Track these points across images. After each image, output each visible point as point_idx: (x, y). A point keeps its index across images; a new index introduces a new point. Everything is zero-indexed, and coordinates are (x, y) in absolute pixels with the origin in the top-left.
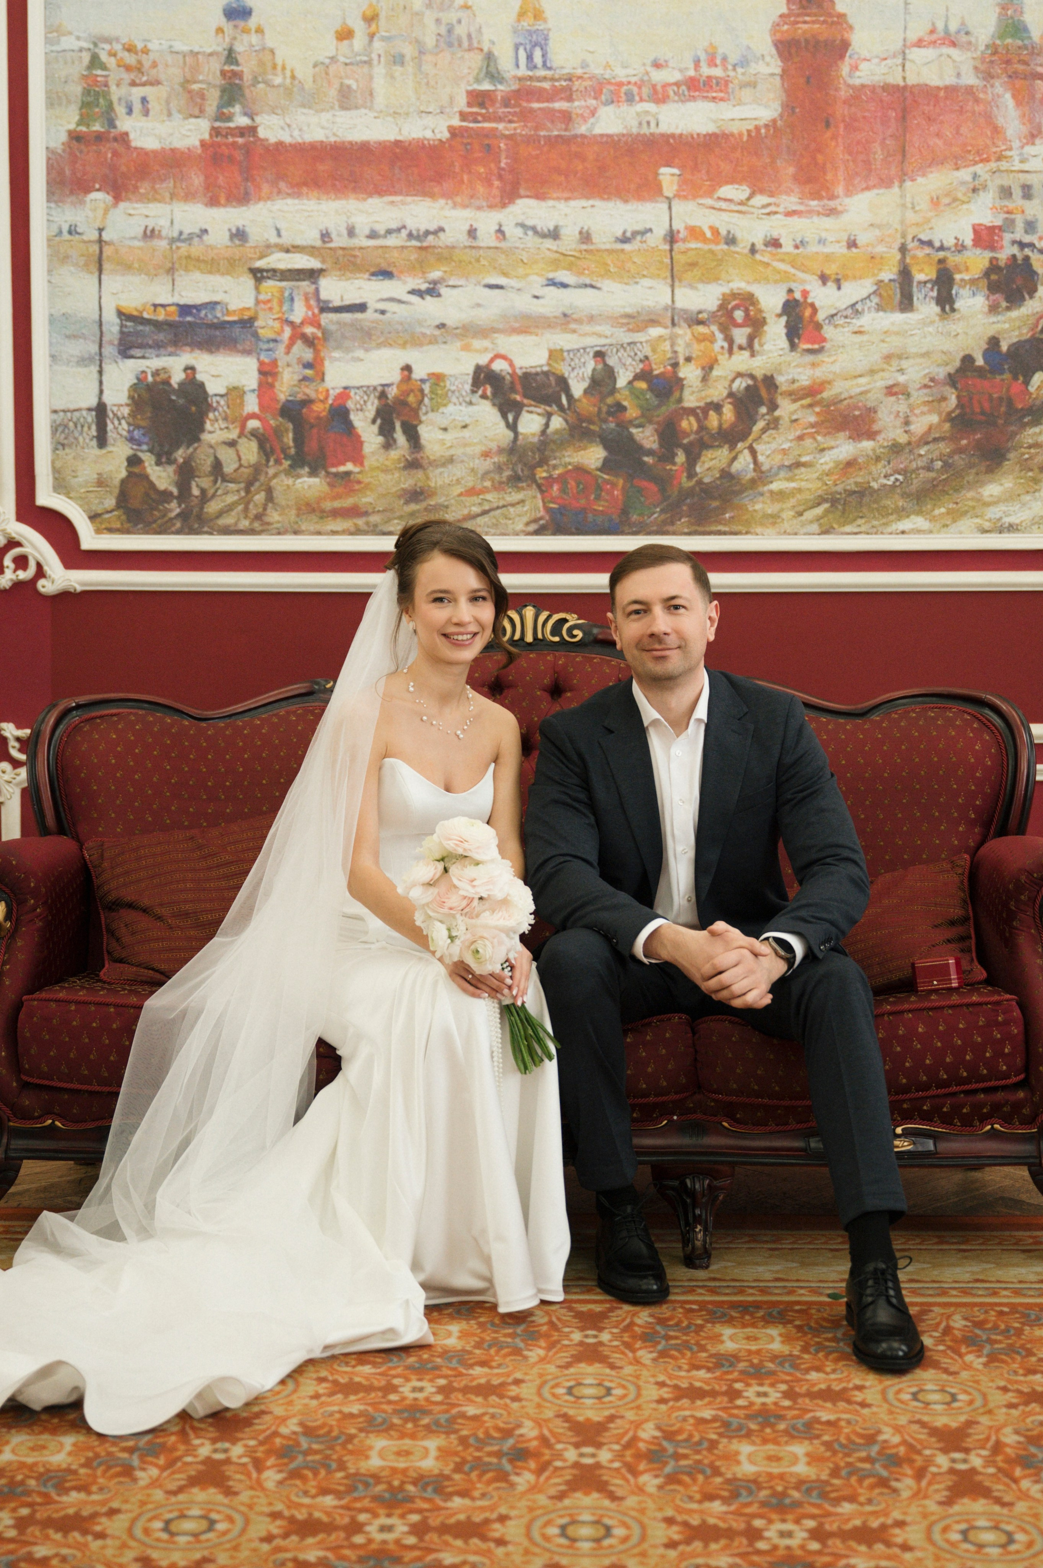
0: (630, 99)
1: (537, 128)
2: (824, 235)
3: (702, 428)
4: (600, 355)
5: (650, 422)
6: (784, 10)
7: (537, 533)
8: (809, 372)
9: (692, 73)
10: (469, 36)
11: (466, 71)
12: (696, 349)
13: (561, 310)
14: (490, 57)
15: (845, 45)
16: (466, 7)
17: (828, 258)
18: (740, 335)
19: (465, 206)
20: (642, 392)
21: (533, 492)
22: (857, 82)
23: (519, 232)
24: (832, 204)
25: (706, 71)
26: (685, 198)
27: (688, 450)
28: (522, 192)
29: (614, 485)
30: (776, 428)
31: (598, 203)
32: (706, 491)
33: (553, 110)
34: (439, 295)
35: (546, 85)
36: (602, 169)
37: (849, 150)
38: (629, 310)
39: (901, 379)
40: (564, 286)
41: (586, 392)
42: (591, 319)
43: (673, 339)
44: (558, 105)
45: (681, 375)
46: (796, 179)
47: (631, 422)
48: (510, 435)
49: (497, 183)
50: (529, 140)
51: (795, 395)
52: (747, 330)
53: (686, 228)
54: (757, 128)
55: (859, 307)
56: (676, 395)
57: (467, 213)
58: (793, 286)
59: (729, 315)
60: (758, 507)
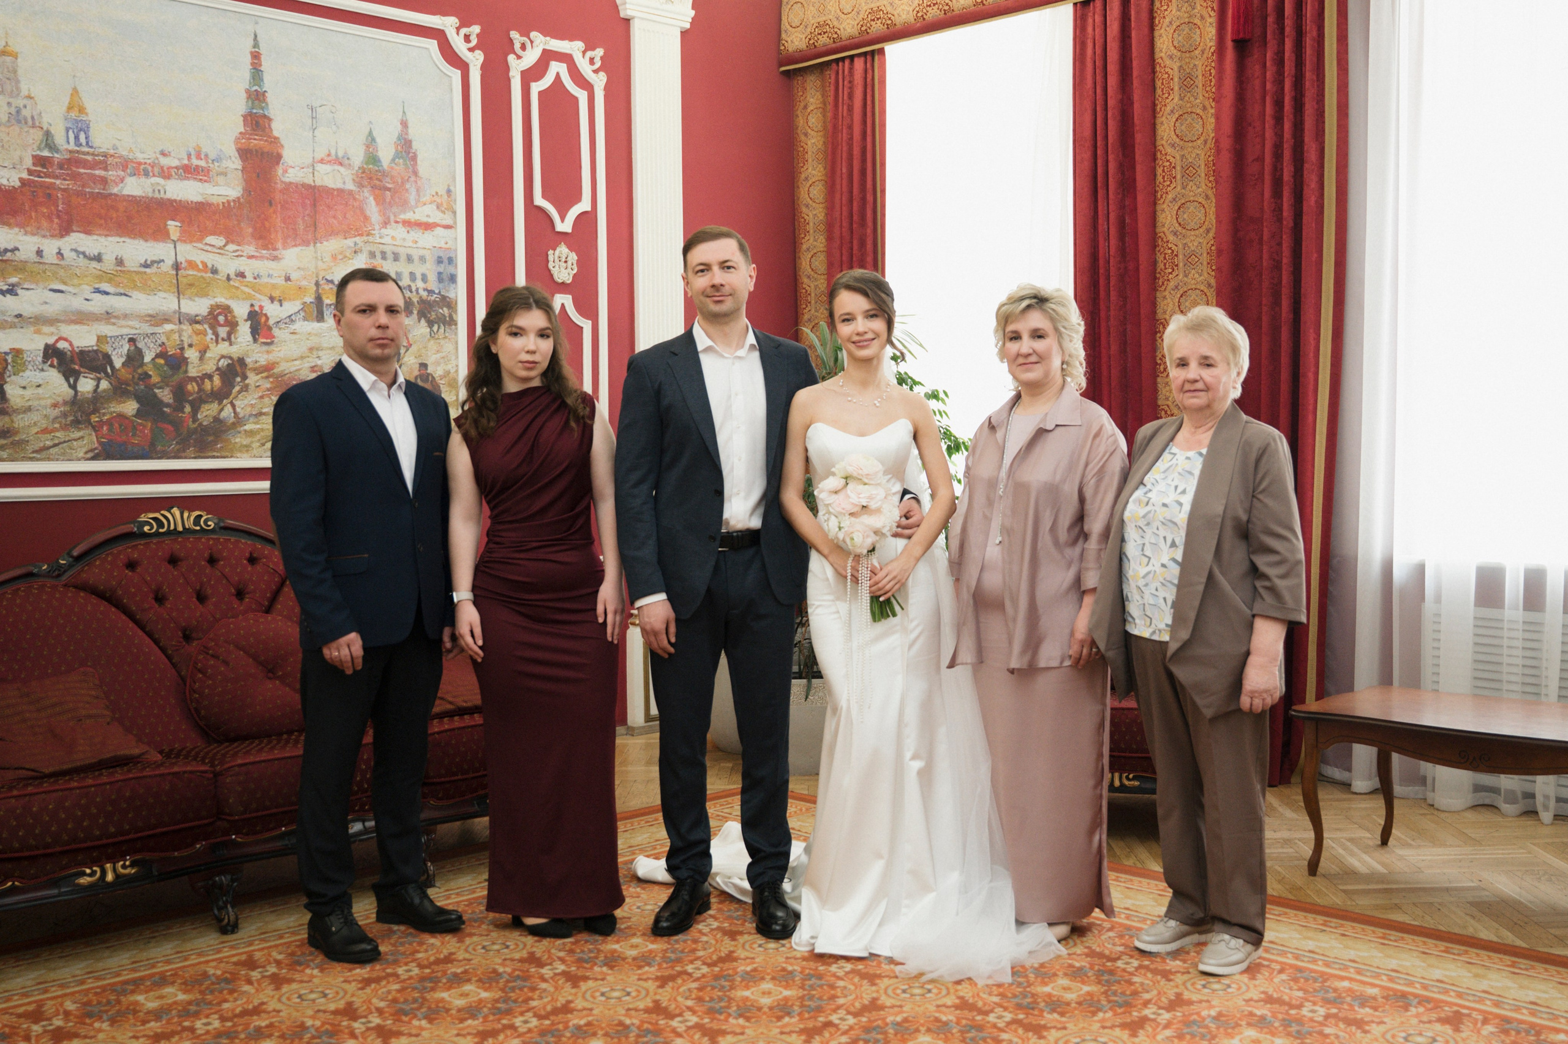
0: (146, 174)
1: (83, 186)
2: (271, 272)
3: (200, 390)
4: (132, 340)
5: (167, 385)
6: (243, 130)
7: (93, 458)
8: (266, 356)
9: (186, 162)
10: (33, 118)
11: (31, 141)
12: (195, 340)
13: (105, 309)
14: (48, 134)
15: (279, 157)
16: (29, 97)
17: (274, 286)
18: (223, 332)
19: (33, 234)
20: (161, 365)
21: (90, 431)
22: (287, 180)
23: (73, 255)
24: (275, 253)
25: (195, 162)
26: (185, 242)
27: (192, 403)
28: (75, 228)
29: (145, 427)
30: (246, 391)
31: (127, 240)
32: (204, 430)
33: (94, 175)
34: (16, 294)
35: (89, 158)
36: (130, 218)
37: (284, 221)
38: (151, 312)
39: (319, 362)
40: (107, 293)
41: (123, 364)
42: (126, 316)
43: (180, 332)
44: (97, 172)
45: (186, 355)
46: (253, 236)
47: (154, 385)
48: (72, 392)
49: (56, 220)
50: (79, 194)
51: (258, 371)
52: (227, 329)
53: (187, 261)
54: (228, 202)
55: (293, 317)
56: (184, 368)
57: (35, 239)
58: (254, 302)
59: (215, 318)
60: (237, 440)
